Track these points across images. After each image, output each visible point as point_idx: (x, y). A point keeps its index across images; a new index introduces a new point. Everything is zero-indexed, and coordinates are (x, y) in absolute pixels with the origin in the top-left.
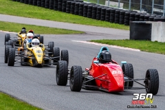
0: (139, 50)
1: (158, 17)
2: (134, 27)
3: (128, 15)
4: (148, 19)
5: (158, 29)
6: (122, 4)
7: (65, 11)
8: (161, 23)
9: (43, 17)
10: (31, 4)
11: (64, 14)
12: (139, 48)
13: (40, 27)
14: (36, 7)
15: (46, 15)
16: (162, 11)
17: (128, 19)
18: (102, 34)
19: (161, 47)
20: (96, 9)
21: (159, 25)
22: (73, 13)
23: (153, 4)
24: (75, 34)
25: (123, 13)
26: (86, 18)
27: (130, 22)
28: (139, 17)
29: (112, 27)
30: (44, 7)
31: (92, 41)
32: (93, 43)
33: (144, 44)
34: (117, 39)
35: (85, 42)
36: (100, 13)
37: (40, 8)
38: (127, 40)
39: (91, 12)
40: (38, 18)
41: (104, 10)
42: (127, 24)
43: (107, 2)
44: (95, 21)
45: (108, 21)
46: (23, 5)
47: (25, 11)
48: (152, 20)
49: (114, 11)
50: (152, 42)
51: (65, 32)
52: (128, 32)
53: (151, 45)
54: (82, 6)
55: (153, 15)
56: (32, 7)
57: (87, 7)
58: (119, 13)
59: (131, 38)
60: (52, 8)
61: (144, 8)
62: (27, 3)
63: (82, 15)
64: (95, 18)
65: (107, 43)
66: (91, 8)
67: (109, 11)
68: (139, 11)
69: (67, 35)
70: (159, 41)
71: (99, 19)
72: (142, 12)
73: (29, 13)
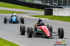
0: (48, 19)
1: (55, 6)
2: (46, 10)
3: (44, 6)
4: (51, 7)
5: (55, 11)
6: (41, 2)
7: (19, 5)
8: (56, 8)
9: (10, 7)
10: (6, 2)
11: (18, 6)
12: (49, 18)
13: (9, 11)
14: (8, 4)
15: (12, 6)
16: (56, 4)
17: (44, 7)
18: (34, 13)
19: (57, 18)
20: (31, 3)
21: (56, 9)
22: (22, 5)
23: (53, 1)
24: (23, 13)
25: (42, 5)
26: (27, 7)
27: (45, 8)
28: (48, 6)
29: (37, 10)
30: (11, 3)
31: (30, 16)
32: (30, 17)
33: (50, 16)
34: (39, 15)
35: (27, 16)
36: (32, 5)
37: (9, 4)
38: (43, 15)
39: (29, 5)
40: (8, 8)
41: (34, 4)
42: (43, 9)
43: (35, 1)
44: (31, 8)
45: (36, 8)
46: (3, 3)
47: (3, 5)
48: (53, 7)
49: (38, 4)
50: (53, 16)
51: (19, 13)
52: (44, 12)
53: (53, 17)
54: (26, 2)
55: (53, 6)
56: (6, 3)
57: (27, 3)
58: (40, 5)
59: (45, 14)
60: (14, 4)
61: (49, 3)
62: (4, 2)
63: (26, 6)
64: (31, 7)
65: (36, 17)
66: (29, 3)
67: (36, 4)
68: (47, 4)
69: (20, 14)
70: (56, 15)
71: (32, 8)
72: (48, 4)
73: (5, 6)
